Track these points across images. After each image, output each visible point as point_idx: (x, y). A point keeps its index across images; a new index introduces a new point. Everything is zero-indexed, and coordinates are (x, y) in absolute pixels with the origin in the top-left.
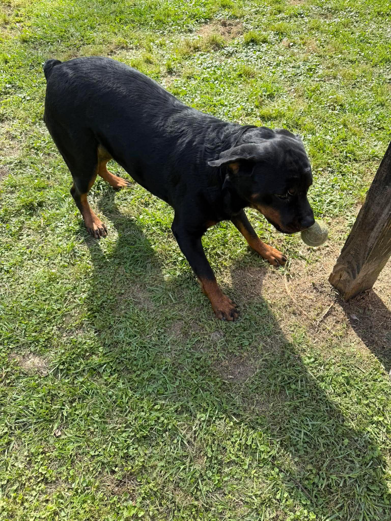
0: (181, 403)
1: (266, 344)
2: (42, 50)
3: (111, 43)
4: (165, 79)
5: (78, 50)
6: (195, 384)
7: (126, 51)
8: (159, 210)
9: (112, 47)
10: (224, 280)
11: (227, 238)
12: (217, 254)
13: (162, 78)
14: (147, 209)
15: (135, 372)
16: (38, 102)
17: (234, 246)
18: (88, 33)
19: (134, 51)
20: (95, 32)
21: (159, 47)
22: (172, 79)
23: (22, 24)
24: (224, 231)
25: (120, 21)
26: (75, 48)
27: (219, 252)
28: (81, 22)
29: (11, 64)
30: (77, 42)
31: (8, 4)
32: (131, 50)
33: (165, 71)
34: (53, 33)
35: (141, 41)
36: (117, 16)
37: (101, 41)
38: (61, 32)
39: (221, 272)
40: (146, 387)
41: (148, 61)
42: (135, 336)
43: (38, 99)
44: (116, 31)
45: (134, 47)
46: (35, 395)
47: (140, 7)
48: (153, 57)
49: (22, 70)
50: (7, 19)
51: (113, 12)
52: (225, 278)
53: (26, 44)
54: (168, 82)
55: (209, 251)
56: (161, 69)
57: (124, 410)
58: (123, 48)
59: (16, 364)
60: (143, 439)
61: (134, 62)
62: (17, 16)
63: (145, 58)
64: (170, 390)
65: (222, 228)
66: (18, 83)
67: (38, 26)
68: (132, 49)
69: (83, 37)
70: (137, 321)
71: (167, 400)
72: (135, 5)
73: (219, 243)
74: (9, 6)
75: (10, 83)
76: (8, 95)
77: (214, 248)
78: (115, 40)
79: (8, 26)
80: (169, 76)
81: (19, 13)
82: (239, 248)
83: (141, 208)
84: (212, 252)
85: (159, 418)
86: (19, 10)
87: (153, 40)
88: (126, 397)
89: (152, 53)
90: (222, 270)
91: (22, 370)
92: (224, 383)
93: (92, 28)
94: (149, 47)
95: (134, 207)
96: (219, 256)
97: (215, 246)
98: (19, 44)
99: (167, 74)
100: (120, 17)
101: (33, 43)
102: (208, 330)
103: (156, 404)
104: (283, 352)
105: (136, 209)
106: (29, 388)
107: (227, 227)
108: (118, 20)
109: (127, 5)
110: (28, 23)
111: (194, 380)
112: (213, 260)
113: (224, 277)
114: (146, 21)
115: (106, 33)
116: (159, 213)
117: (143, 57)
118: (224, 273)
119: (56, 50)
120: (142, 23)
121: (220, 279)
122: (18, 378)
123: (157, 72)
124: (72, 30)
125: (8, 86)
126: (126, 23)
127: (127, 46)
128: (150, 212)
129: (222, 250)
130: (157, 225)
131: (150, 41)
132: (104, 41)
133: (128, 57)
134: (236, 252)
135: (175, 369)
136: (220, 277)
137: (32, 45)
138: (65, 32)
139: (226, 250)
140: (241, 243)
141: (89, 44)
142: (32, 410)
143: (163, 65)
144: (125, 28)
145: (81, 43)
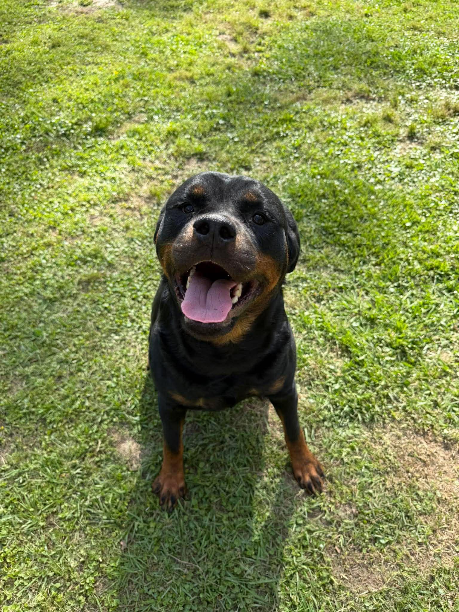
0: (267, 581)
1: (411, 553)
2: (270, 87)
3: (350, 89)
4: (402, 145)
5: (310, 92)
6: (294, 564)
7: (365, 101)
8: (332, 311)
9: (350, 94)
10: (384, 438)
11: (409, 380)
12: (387, 397)
13: (398, 143)
14: (317, 305)
15: (229, 512)
16: (245, 146)
17: (416, 393)
18: (328, 75)
19: (375, 103)
20: (337, 74)
21: (408, 103)
22: (410, 146)
23: (261, 54)
24: (410, 368)
25: (371, 64)
26: (307, 90)
27: (391, 395)
28: (325, 60)
29: (233, 98)
30: (312, 83)
31: (255, 30)
32: (371, 102)
33: (404, 135)
34: (289, 69)
35: (387, 93)
36: (369, 57)
37: (340, 85)
38: (299, 68)
39: (384, 423)
40: (235, 537)
41: (388, 119)
42: (245, 466)
43: (246, 143)
44: (362, 76)
45: (377, 99)
46: (115, 488)
47: (401, 50)
48: (396, 115)
49: (241, 106)
50: (248, 46)
51: (367, 52)
52: (387, 435)
53: (256, 78)
54: (405, 149)
55: (377, 389)
56: (402, 131)
57: (199, 553)
58: (362, 97)
59: (111, 444)
60: (206, 603)
61: (370, 118)
62: (259, 44)
63: (386, 114)
64: (260, 555)
65: (408, 362)
66: (232, 122)
67: (277, 59)
68: (374, 100)
69: (321, 77)
70: (254, 447)
71: (253, 567)
72: (396, 47)
73: (396, 382)
74: (256, 33)
75: (224, 119)
76: (218, 132)
77: (386, 387)
78: (356, 87)
79: (246, 55)
80: (408, 142)
81: (263, 42)
82: (423, 399)
83: (310, 302)
84: (382, 392)
85: (233, 587)
86: (263, 39)
87: (404, 93)
88: (206, 540)
89: (396, 109)
90: (387, 421)
91: (115, 453)
92: (332, 582)
93: (335, 68)
94: (396, 101)
95: (303, 298)
96: (390, 401)
97: (389, 385)
98: (250, 76)
99: (406, 139)
100: (373, 59)
101: (264, 77)
102: (338, 499)
103: (237, 566)
104: (432, 578)
105: (304, 301)
106: (113, 477)
107: (415, 362)
108: (368, 63)
109: (386, 45)
110: (268, 54)
111: (294, 558)
112: (379, 403)
113: (386, 433)
114: (403, 68)
115: (349, 76)
116: (330, 315)
117: (384, 112)
118: (389, 427)
119: (286, 89)
120: (398, 69)
121: (378, 433)
122: (108, 460)
123: (394, 134)
124: (312, 69)
125: (221, 122)
126: (378, 67)
127: (369, 96)
128: (319, 311)
129: (397, 393)
130: (322, 330)
131: (400, 94)
132: (343, 86)
133: (364, 110)
134: (416, 403)
135: (277, 532)
136: (380, 431)
137: (262, 80)
138: (303, 69)
139: (402, 396)
140: (428, 392)
141: (325, 87)
142: (106, 504)
143: (406, 126)
144: (374, 73)
145: (316, 84)
